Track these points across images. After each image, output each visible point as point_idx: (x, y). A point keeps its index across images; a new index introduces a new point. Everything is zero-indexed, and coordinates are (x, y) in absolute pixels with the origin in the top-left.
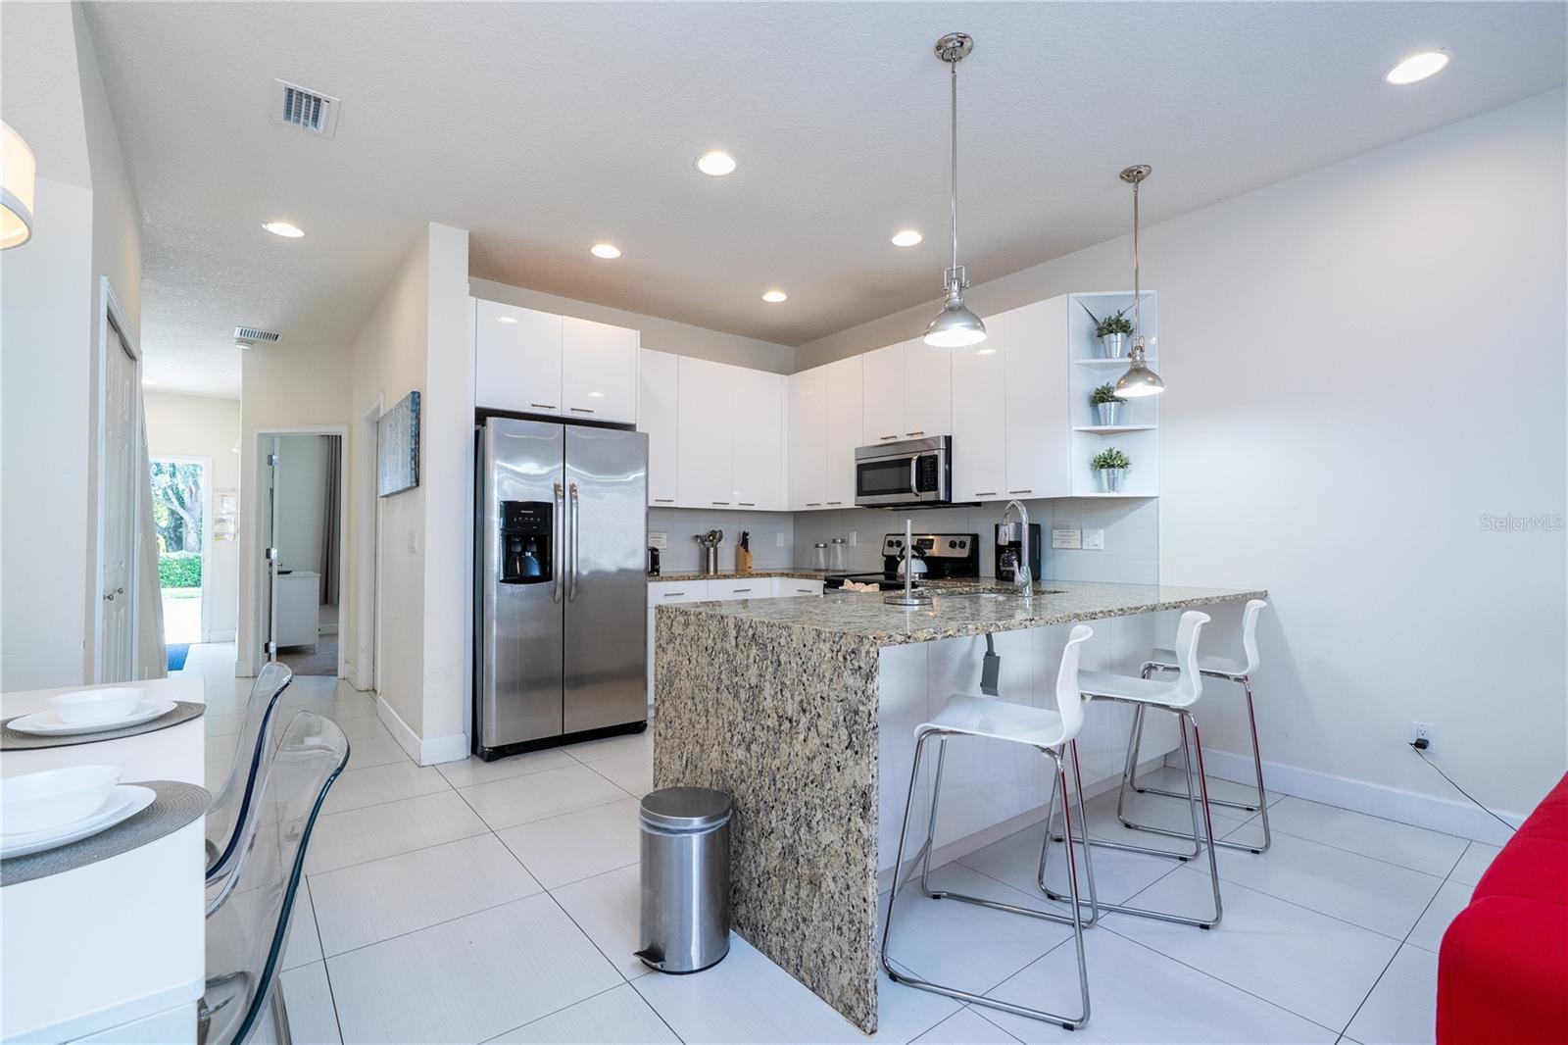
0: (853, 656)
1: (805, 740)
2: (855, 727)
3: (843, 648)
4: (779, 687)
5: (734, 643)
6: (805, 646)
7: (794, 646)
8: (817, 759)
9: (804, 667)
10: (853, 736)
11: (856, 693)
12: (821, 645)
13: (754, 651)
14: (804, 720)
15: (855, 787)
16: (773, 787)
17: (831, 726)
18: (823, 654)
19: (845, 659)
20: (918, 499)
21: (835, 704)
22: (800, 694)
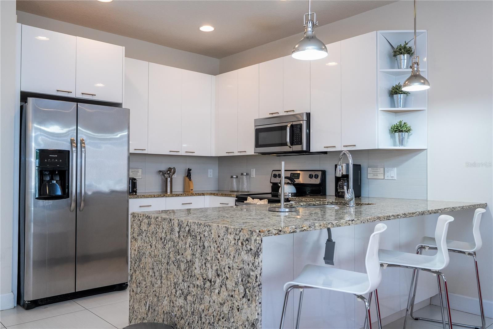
0: (247, 242)
1: (219, 293)
2: (248, 285)
3: (241, 238)
4: (204, 262)
5: (177, 235)
6: (219, 236)
7: (213, 236)
8: (226, 304)
9: (219, 249)
10: (247, 290)
11: (248, 265)
12: (229, 236)
13: (189, 240)
14: (218, 281)
15: (248, 321)
16: (200, 321)
17: (234, 285)
18: (229, 241)
19: (242, 244)
20: (291, 150)
21: (237, 271)
22: (216, 265)
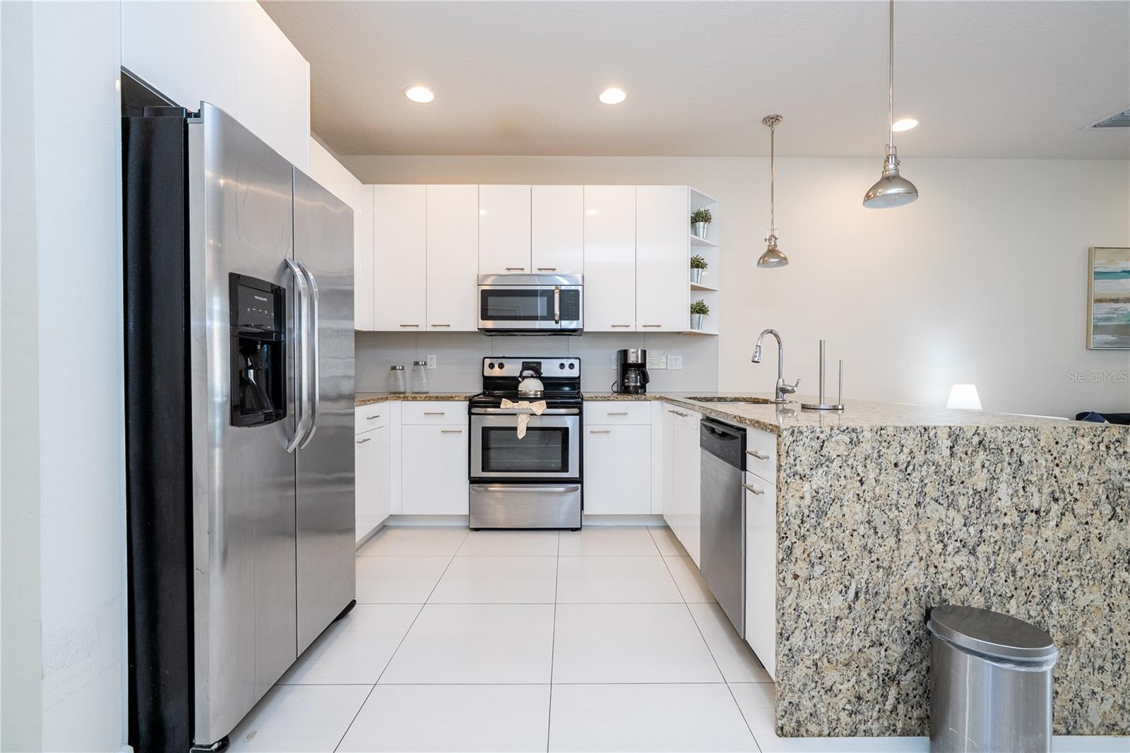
0: (1117, 444)
1: (1057, 525)
2: (1119, 501)
3: (1106, 440)
4: (1021, 485)
5: (948, 452)
6: (1057, 443)
7: (1042, 445)
8: (1073, 538)
9: (1057, 461)
10: (1118, 509)
11: (1120, 474)
12: (1080, 440)
13: (982, 456)
14: (1056, 508)
15: (1119, 549)
16: (1012, 578)
17: (1091, 506)
18: (1081, 447)
19: (1108, 447)
20: (557, 326)
21: (1096, 486)
22: (1051, 486)
